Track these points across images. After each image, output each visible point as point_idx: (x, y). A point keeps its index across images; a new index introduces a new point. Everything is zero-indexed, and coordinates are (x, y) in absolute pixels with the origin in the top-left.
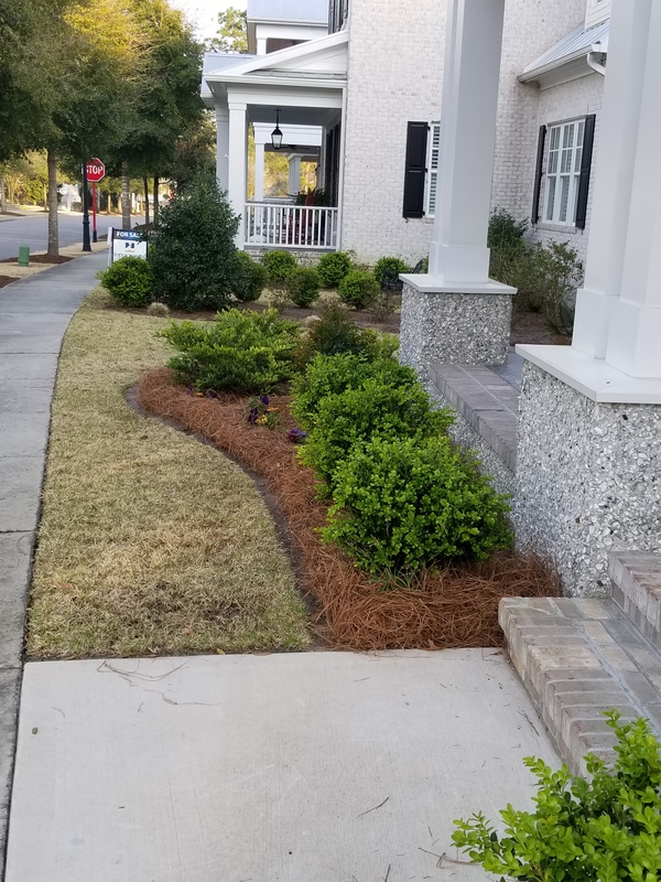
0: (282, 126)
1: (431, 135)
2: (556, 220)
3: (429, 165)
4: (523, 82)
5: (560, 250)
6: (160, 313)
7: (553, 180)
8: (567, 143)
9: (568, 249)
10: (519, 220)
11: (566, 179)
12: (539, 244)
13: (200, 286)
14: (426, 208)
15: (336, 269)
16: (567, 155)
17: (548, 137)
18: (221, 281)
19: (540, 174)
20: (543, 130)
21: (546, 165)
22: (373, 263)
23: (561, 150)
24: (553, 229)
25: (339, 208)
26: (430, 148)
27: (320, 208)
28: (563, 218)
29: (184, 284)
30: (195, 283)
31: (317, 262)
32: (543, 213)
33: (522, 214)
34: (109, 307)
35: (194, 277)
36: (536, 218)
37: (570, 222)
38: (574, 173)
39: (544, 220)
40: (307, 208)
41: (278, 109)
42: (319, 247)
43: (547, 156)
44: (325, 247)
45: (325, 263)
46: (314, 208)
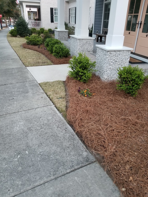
0: (31, 8)
1: (54, 10)
2: (72, 23)
3: (54, 14)
4: (66, 2)
5: (73, 27)
6: (19, 37)
7: (71, 17)
8: (73, 11)
9: (74, 27)
10: (67, 23)
11: (73, 17)
12: (70, 26)
13: (24, 33)
14: (54, 21)
15: (42, 30)
16: (73, 13)
17: (70, 10)
18: (27, 32)
19: (69, 16)
20: (69, 9)
21: (70, 14)
22: (47, 30)
23: (72, 12)
24: (72, 24)
25: (41, 21)
26: (54, 12)
27: (39, 21)
28: (73, 22)
29: (22, 33)
30: (23, 33)
31: (39, 29)
32: (70, 22)
33: (68, 22)
34: (11, 37)
35: (23, 32)
36: (69, 23)
37: (74, 23)
38: (74, 16)
39: (71, 23)
40: (37, 21)
41: (30, 5)
42: (39, 27)
43: (70, 13)
44: (40, 27)
45: (41, 29)
46: (38, 21)
